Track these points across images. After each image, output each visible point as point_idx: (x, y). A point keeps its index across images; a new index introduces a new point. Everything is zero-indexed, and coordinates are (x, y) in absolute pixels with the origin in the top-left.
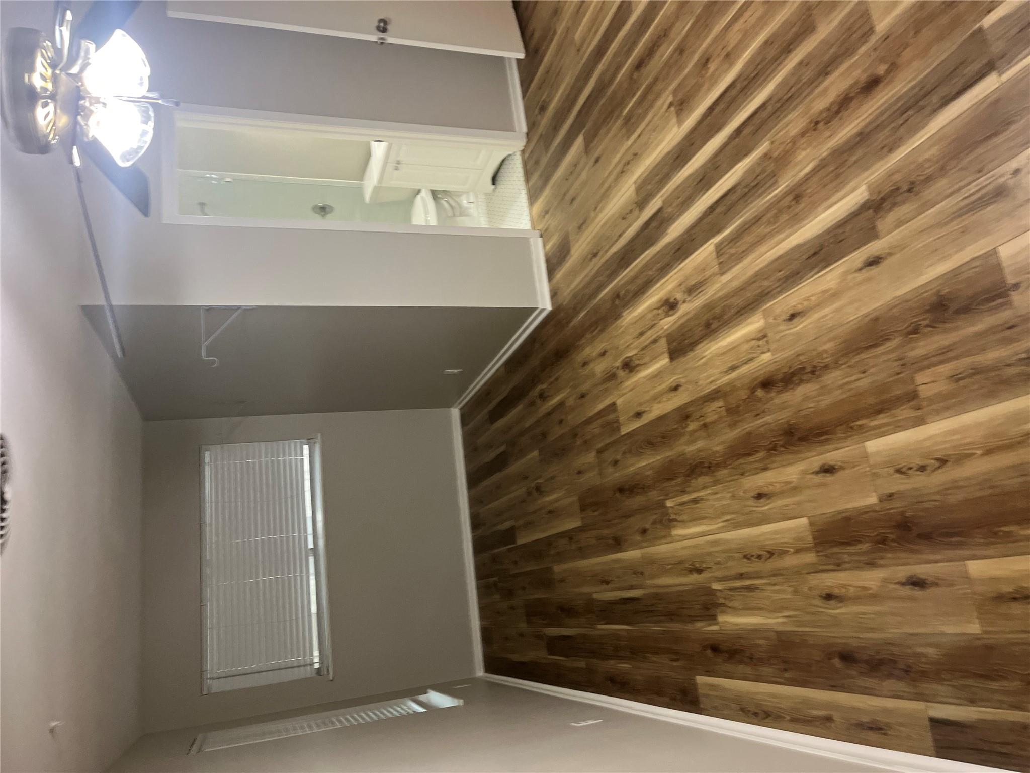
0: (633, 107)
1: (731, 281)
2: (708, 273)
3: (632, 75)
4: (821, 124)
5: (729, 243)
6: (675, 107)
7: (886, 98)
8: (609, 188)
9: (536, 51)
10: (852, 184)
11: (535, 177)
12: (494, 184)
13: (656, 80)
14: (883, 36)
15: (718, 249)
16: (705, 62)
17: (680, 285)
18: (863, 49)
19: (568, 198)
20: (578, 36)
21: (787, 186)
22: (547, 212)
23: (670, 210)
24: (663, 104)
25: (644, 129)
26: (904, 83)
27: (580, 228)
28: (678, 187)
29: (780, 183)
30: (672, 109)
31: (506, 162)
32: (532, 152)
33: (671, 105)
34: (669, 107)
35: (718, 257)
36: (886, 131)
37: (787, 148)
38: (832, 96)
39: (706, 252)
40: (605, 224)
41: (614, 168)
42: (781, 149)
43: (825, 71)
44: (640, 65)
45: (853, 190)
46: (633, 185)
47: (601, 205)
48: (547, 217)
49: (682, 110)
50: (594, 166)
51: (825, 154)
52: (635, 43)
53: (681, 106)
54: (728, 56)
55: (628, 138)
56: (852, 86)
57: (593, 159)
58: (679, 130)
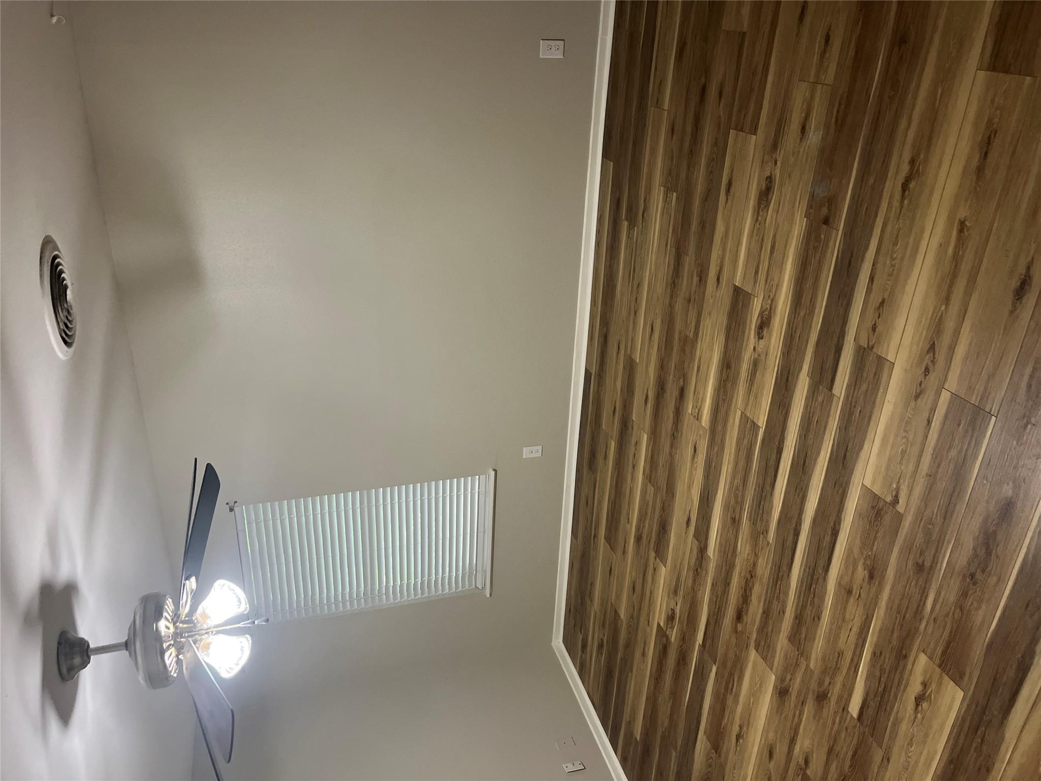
2: (752, 398)
4: (749, 578)
5: (752, 443)
6: (885, 502)
10: (717, 553)
14: (750, 647)
15: (754, 427)
17: (767, 355)
21: (743, 523)
26: (727, 624)
29: (747, 521)
34: (896, 498)
35: (752, 421)
36: (719, 593)
37: (758, 548)
38: (754, 598)
39: (763, 411)
42: (761, 543)
43: (766, 613)
49: (875, 508)
53: (877, 510)
54: (850, 592)
56: (747, 611)
58: (862, 484)
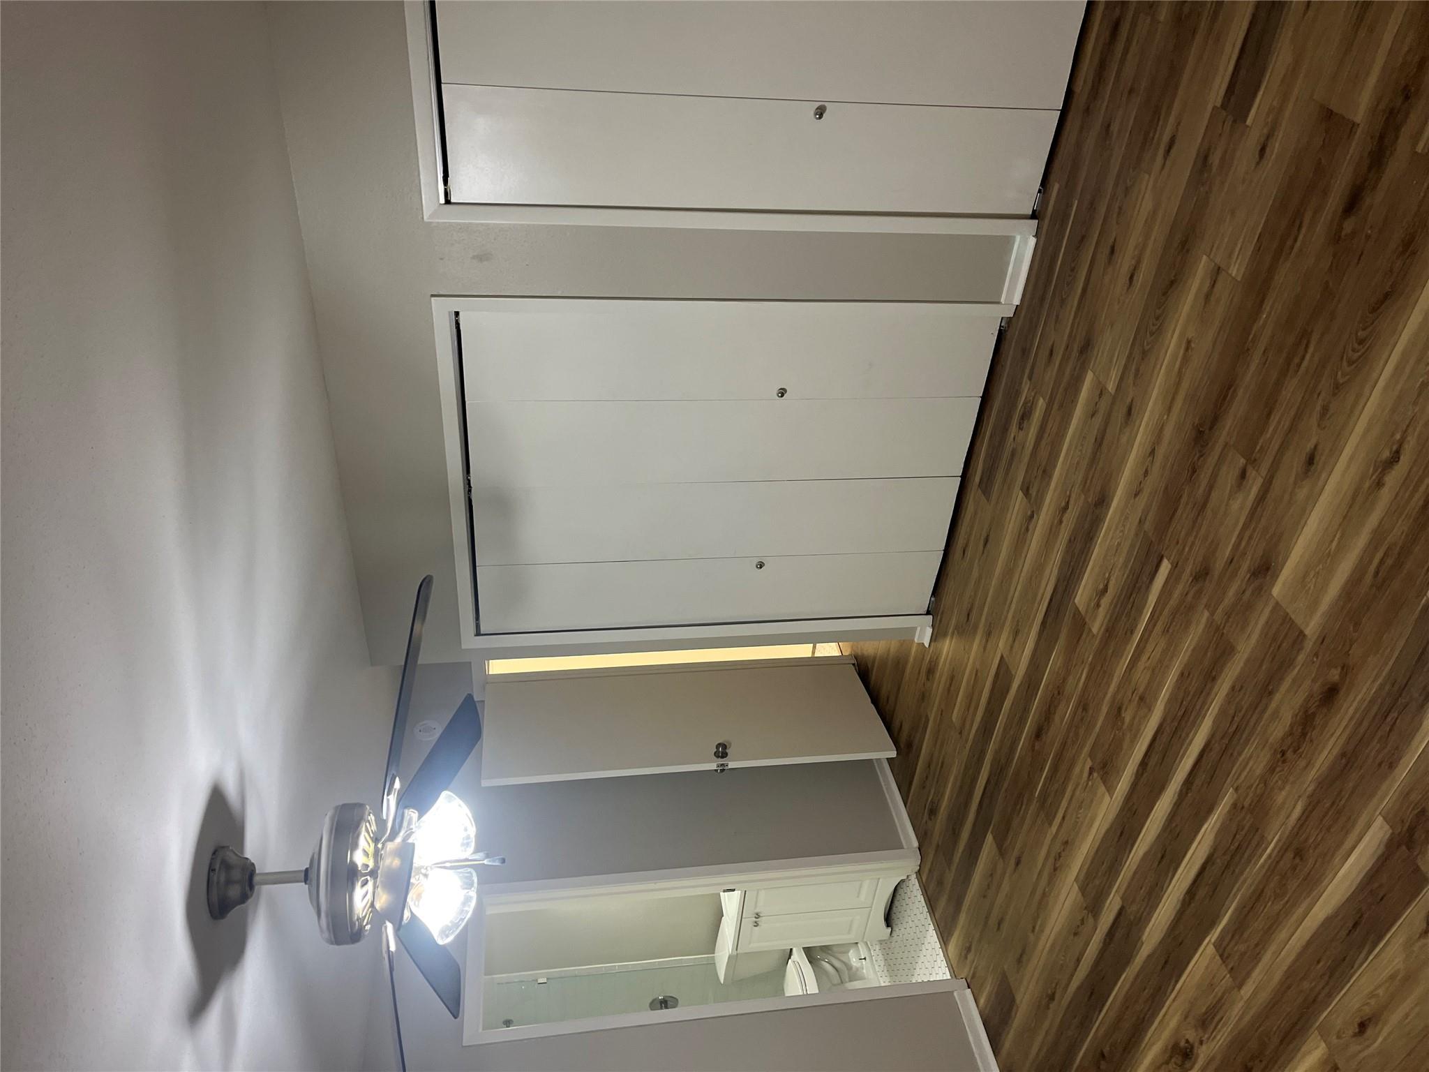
0: (1044, 785)
1: (1255, 993)
2: (1219, 991)
3: (1033, 746)
4: (1290, 753)
5: (1233, 936)
6: (1098, 773)
7: (1355, 704)
8: (1044, 895)
9: (909, 745)
11: (942, 903)
12: (888, 926)
13: (1064, 745)
14: (1317, 639)
15: (1221, 950)
16: (1117, 711)
17: (1186, 1017)
18: (1301, 658)
19: (993, 920)
20: (955, 716)
21: (1279, 840)
22: (969, 949)
23: (1134, 908)
24: (1082, 772)
25: (1067, 808)
26: (1369, 682)
27: (1019, 961)
28: (1135, 873)
29: (1270, 838)
30: (1095, 775)
31: (900, 891)
32: (930, 871)
33: (1091, 770)
34: (1090, 773)
35: (1224, 962)
36: (1375, 744)
37: (1258, 792)
38: (1287, 718)
39: (1204, 957)
40: (1053, 946)
41: (1043, 864)
42: (1251, 795)
43: (1267, 691)
44: (1039, 733)
45: (1368, 826)
46: (1075, 885)
47: (1039, 923)
48: (970, 957)
49: (1106, 773)
50: (1015, 870)
51: (1311, 789)
52: (1026, 710)
53: (1106, 769)
54: (1142, 699)
55: (1050, 824)
56: (1307, 701)
57: (1013, 862)
58: (1111, 799)
